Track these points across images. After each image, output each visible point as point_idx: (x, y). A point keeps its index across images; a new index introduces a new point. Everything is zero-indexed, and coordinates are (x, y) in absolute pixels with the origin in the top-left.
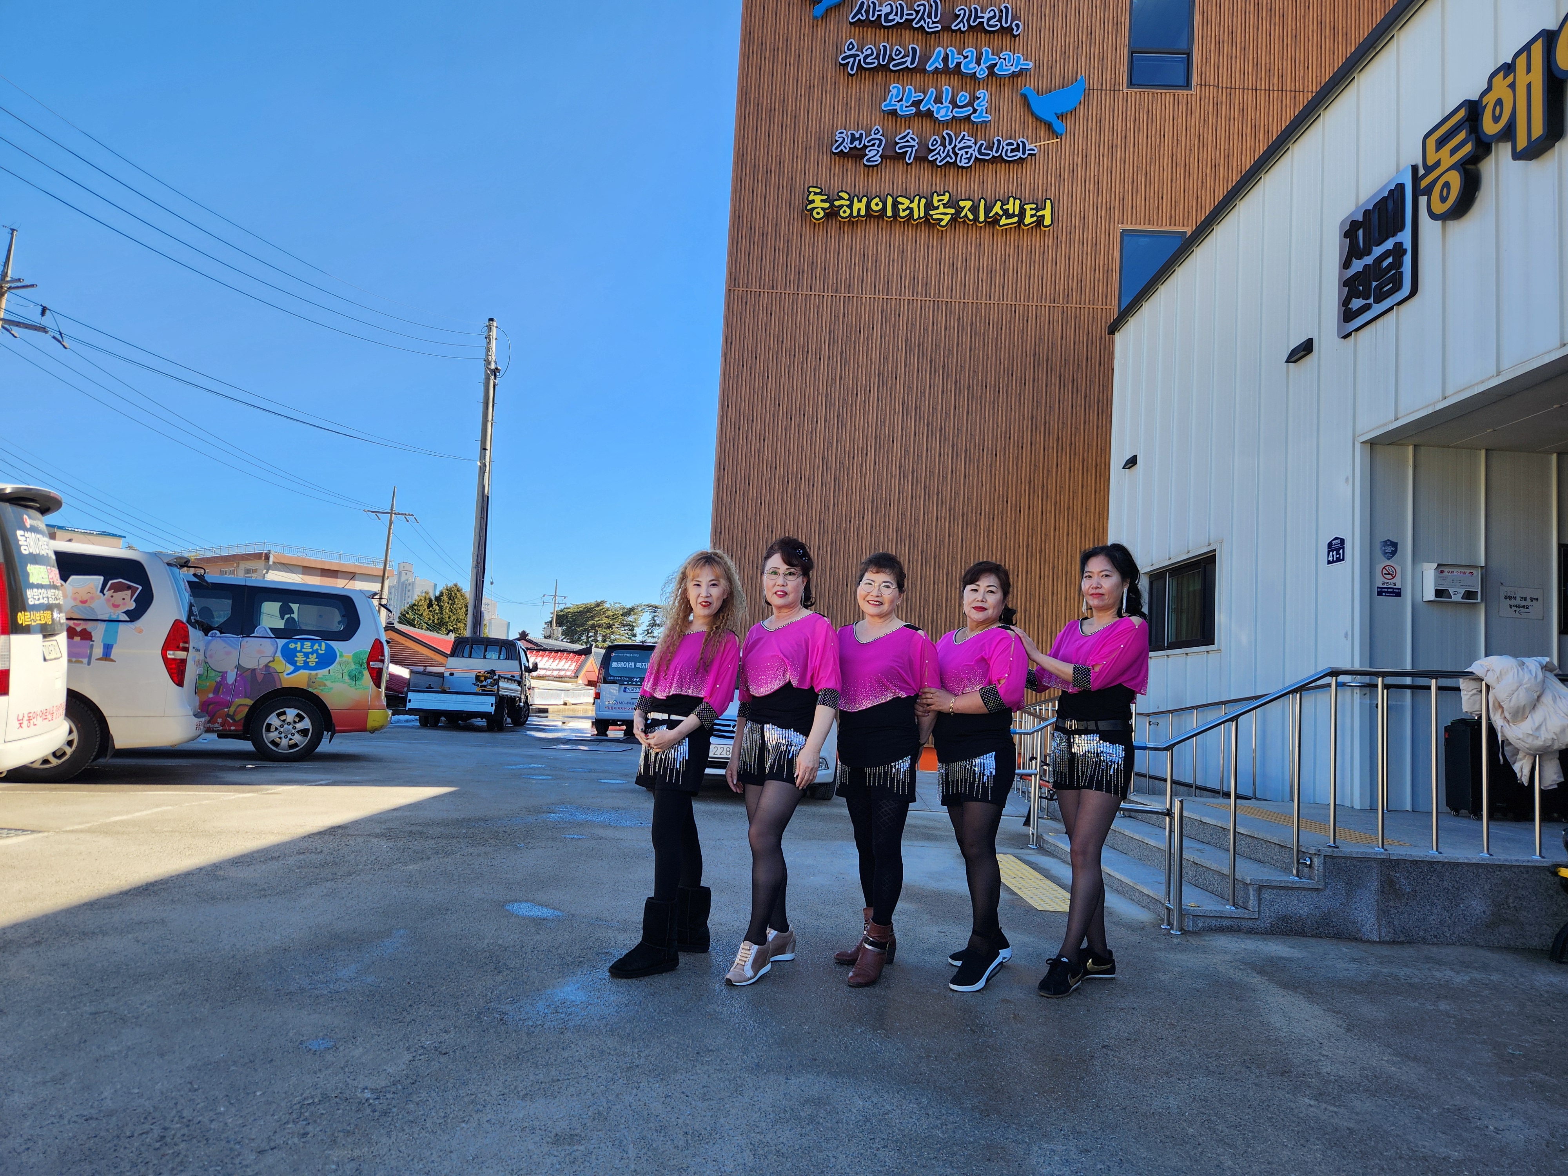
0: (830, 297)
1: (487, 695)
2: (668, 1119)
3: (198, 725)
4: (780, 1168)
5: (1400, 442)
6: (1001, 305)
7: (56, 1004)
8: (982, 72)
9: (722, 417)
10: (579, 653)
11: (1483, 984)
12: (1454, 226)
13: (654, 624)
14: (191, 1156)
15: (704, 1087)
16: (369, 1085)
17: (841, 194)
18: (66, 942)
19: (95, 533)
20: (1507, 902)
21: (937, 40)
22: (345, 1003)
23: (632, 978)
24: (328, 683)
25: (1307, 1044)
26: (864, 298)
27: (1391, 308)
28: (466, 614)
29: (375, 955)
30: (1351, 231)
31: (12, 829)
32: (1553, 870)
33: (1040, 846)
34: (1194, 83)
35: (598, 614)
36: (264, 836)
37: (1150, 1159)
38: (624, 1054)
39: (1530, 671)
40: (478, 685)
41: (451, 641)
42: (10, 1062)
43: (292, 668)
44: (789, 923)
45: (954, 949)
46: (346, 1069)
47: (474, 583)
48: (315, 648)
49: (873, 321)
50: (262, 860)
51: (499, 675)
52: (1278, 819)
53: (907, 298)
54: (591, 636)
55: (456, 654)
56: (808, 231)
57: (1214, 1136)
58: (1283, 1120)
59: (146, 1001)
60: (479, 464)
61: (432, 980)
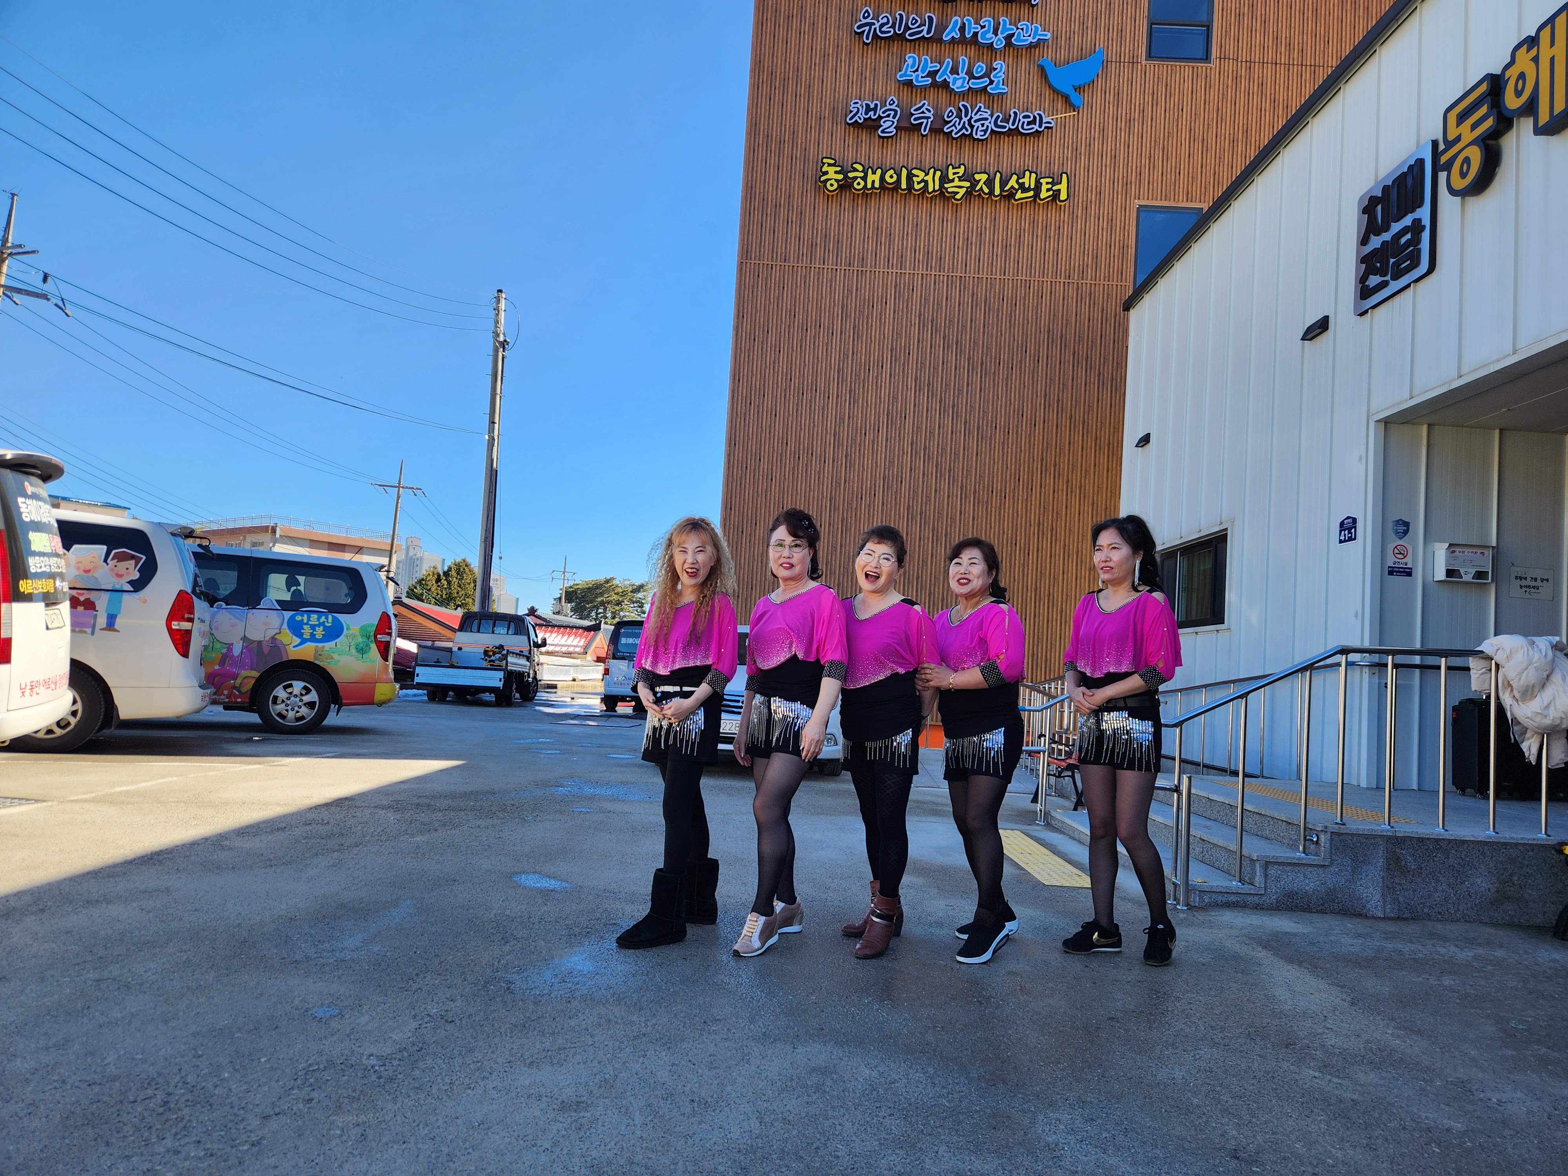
0: (843, 270)
1: (495, 670)
2: (675, 1087)
3: (203, 697)
4: (786, 1136)
5: (1415, 421)
6: (1015, 280)
7: (59, 970)
8: (999, 43)
9: (733, 391)
10: (588, 629)
11: (1487, 960)
12: (1475, 204)
14: (194, 1121)
15: (710, 1056)
16: (375, 1052)
17: (856, 166)
18: (70, 910)
19: (99, 504)
20: (1511, 880)
21: (954, 9)
22: (351, 972)
23: (640, 948)
24: (335, 656)
25: (1312, 1017)
26: (877, 272)
27: (1408, 286)
28: (475, 590)
29: (382, 924)
30: (1369, 207)
31: (15, 798)
32: (1558, 848)
33: (1047, 822)
34: (1213, 56)
35: (608, 590)
36: (270, 807)
37: (1155, 1128)
38: (632, 1023)
39: (1540, 650)
40: (486, 660)
41: (457, 616)
42: (12, 1028)
43: (298, 641)
44: (796, 895)
45: (961, 922)
46: (352, 1037)
47: (483, 558)
48: (321, 621)
49: (886, 295)
50: (268, 830)
51: (508, 650)
52: (1285, 797)
53: (920, 272)
54: (600, 613)
55: (464, 629)
56: (821, 203)
57: (1219, 1106)
58: (1287, 1091)
59: (150, 969)
60: (487, 437)
61: (438, 949)
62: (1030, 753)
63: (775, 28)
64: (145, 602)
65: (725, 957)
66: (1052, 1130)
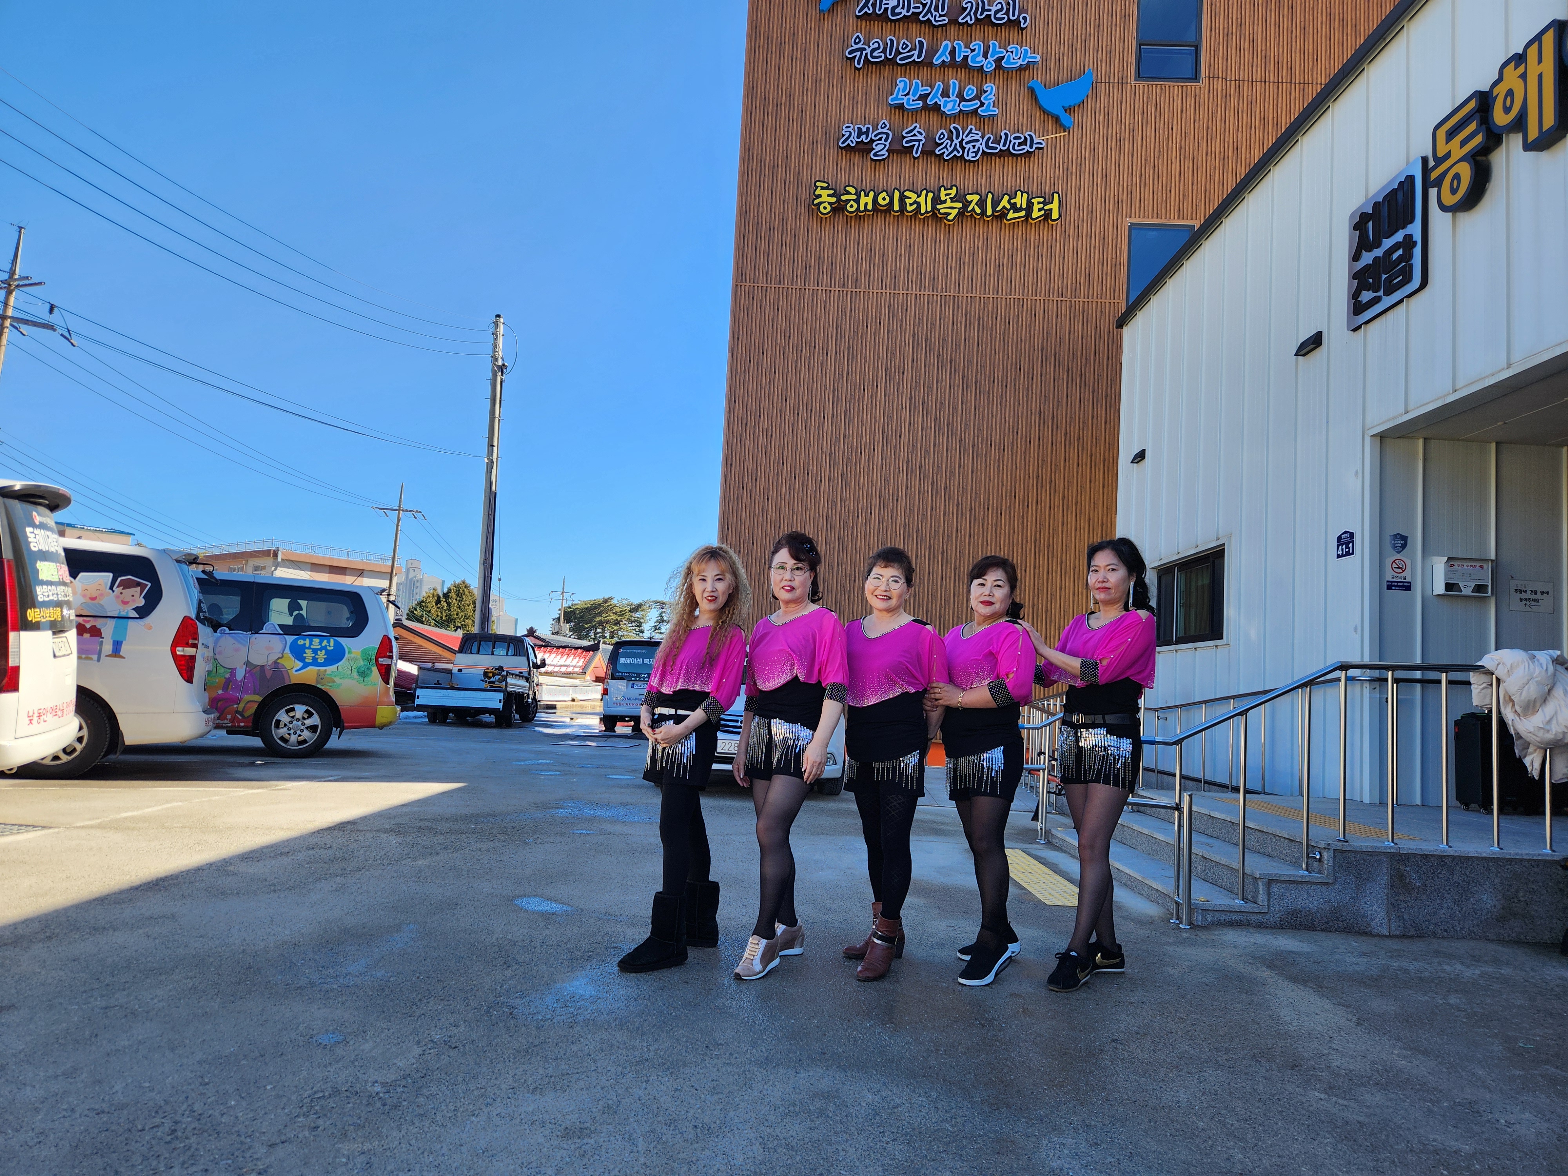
0: (837, 292)
1: (495, 691)
2: (677, 1113)
3: (207, 722)
4: (789, 1161)
5: (1410, 435)
6: (1008, 299)
7: (67, 998)
8: (989, 66)
9: (729, 413)
10: (587, 649)
11: (1494, 978)
12: (1465, 218)
13: (661, 621)
14: (202, 1150)
15: (713, 1080)
16: (380, 1079)
17: (849, 189)
18: (77, 937)
19: (104, 530)
20: (1517, 896)
21: (944, 34)
22: (354, 998)
23: (641, 972)
24: (337, 679)
25: (1317, 1038)
26: (871, 293)
27: (1401, 301)
28: (474, 611)
29: (385, 949)
30: (1360, 223)
31: (22, 825)
33: (1048, 841)
34: (1202, 75)
35: (606, 610)
36: (273, 832)
37: (1160, 1153)
38: (634, 1048)
39: (1541, 664)
40: (486, 682)
41: (457, 638)
42: (22, 1056)
43: (300, 664)
44: (797, 917)
45: (963, 943)
46: (357, 1063)
47: (482, 579)
48: (323, 645)
49: (880, 315)
50: (272, 855)
51: (507, 672)
52: (1287, 814)
53: (914, 292)
54: (599, 633)
55: (464, 651)
56: (815, 226)
57: (1225, 1130)
58: (1293, 1113)
59: (156, 996)
60: (486, 460)
61: (441, 974)
62: (1030, 771)
63: (767, 54)
64: (150, 628)
65: (726, 980)
66: (1057, 1155)
